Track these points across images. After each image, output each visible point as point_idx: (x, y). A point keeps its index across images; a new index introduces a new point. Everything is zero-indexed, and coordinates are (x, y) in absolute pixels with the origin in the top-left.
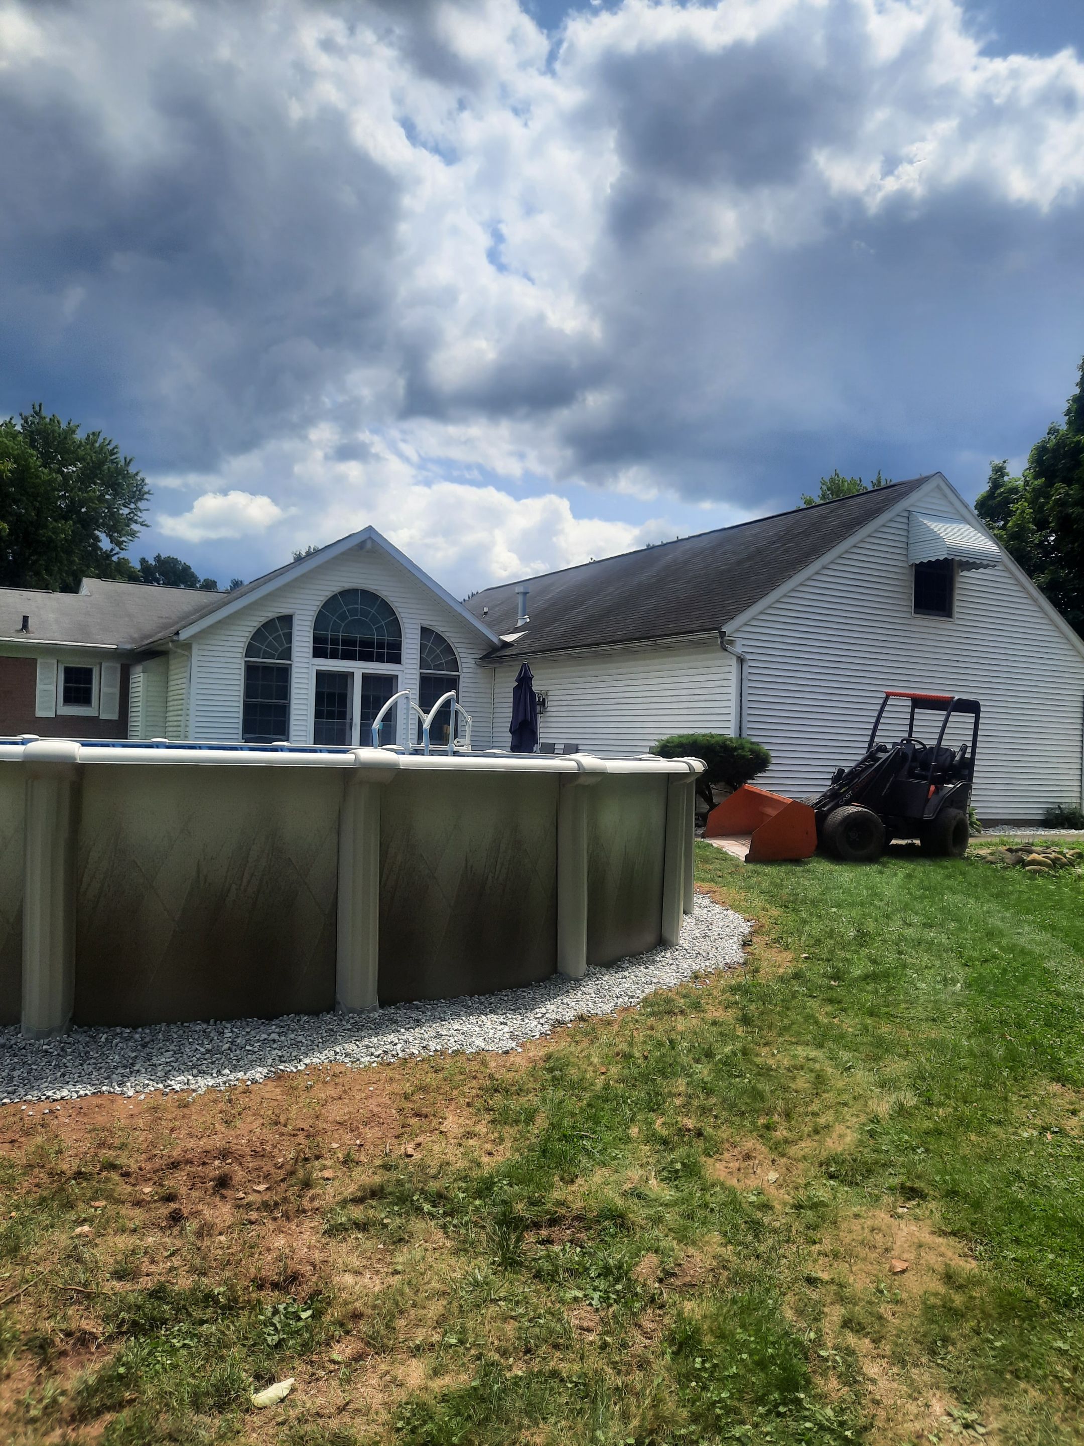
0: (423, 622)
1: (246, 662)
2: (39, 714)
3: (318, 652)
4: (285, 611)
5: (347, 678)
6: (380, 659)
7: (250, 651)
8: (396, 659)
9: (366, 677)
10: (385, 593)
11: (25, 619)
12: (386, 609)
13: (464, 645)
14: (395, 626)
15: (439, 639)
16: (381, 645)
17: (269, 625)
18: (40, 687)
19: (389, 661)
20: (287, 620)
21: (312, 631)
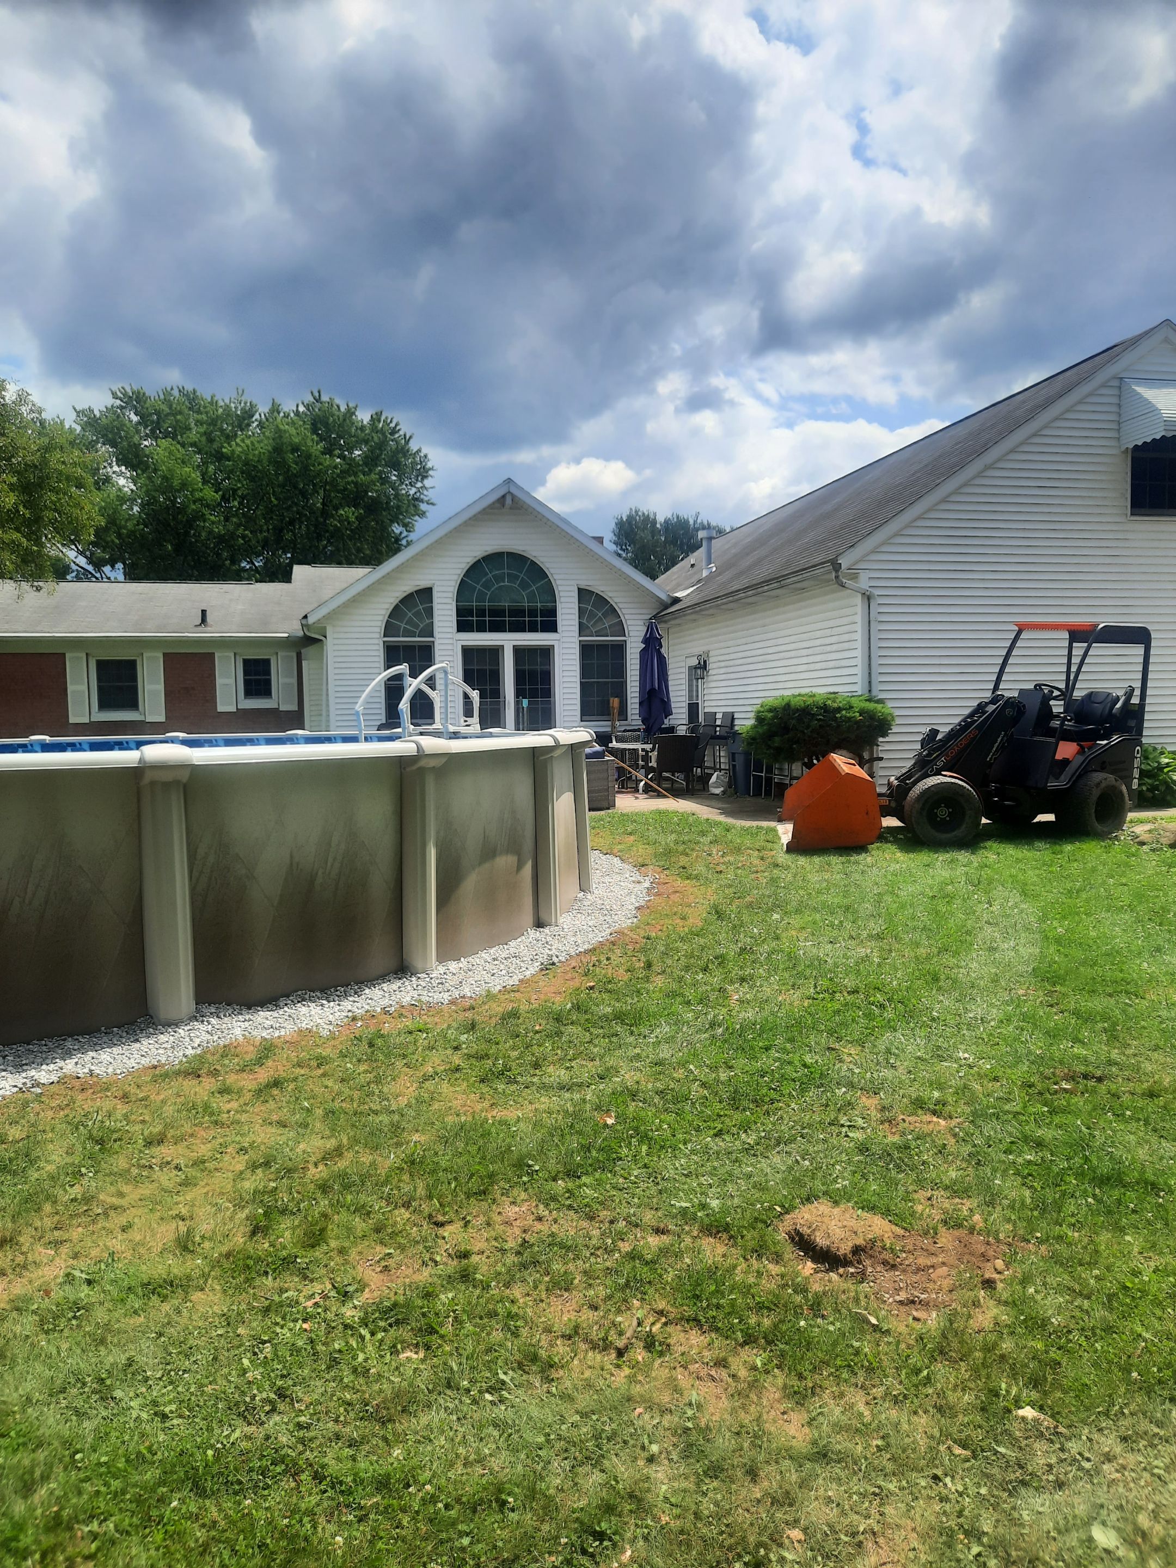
0: (579, 583)
1: (384, 642)
2: (220, 709)
3: (463, 627)
4: (423, 584)
5: (495, 653)
6: (533, 629)
7: (389, 629)
8: (551, 627)
9: (518, 651)
10: (534, 554)
11: (204, 612)
12: (537, 573)
13: (630, 605)
14: (549, 591)
15: (601, 601)
16: (533, 613)
17: (408, 600)
18: (219, 681)
19: (543, 631)
20: (426, 594)
21: (454, 603)
